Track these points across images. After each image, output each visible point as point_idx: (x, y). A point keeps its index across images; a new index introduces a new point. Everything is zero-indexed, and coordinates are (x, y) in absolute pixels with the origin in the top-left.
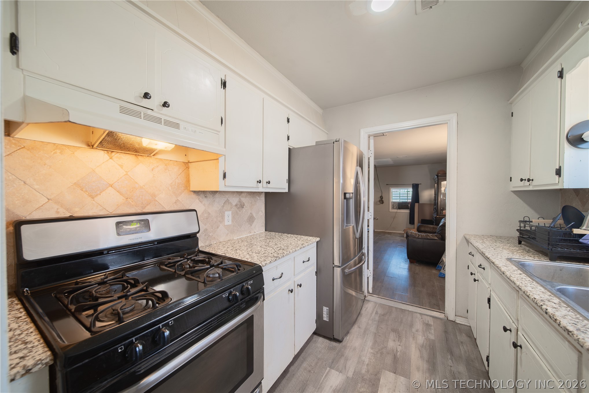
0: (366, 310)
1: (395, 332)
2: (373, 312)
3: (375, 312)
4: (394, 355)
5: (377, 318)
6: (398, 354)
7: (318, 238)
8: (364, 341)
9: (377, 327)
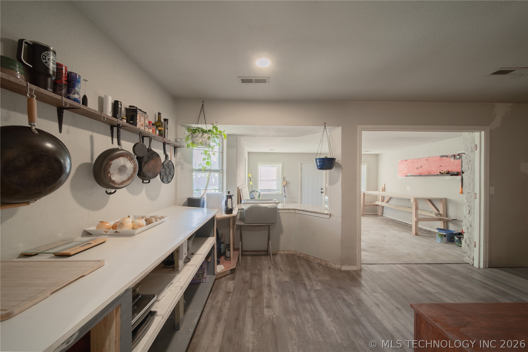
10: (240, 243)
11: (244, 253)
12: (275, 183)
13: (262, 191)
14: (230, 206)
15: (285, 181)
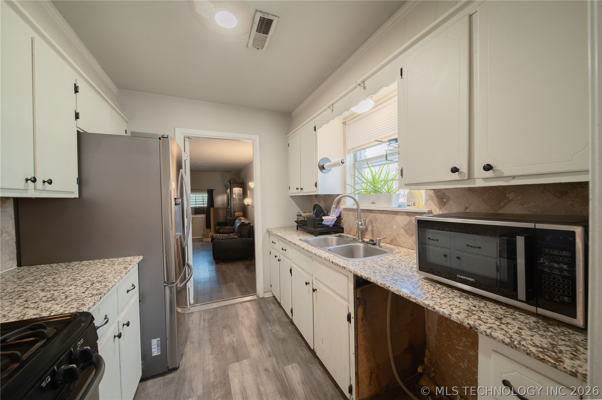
0: (192, 323)
1: (227, 328)
2: (200, 321)
3: (202, 320)
4: (233, 347)
5: (206, 324)
6: (235, 344)
7: (141, 256)
8: (202, 352)
9: (210, 332)
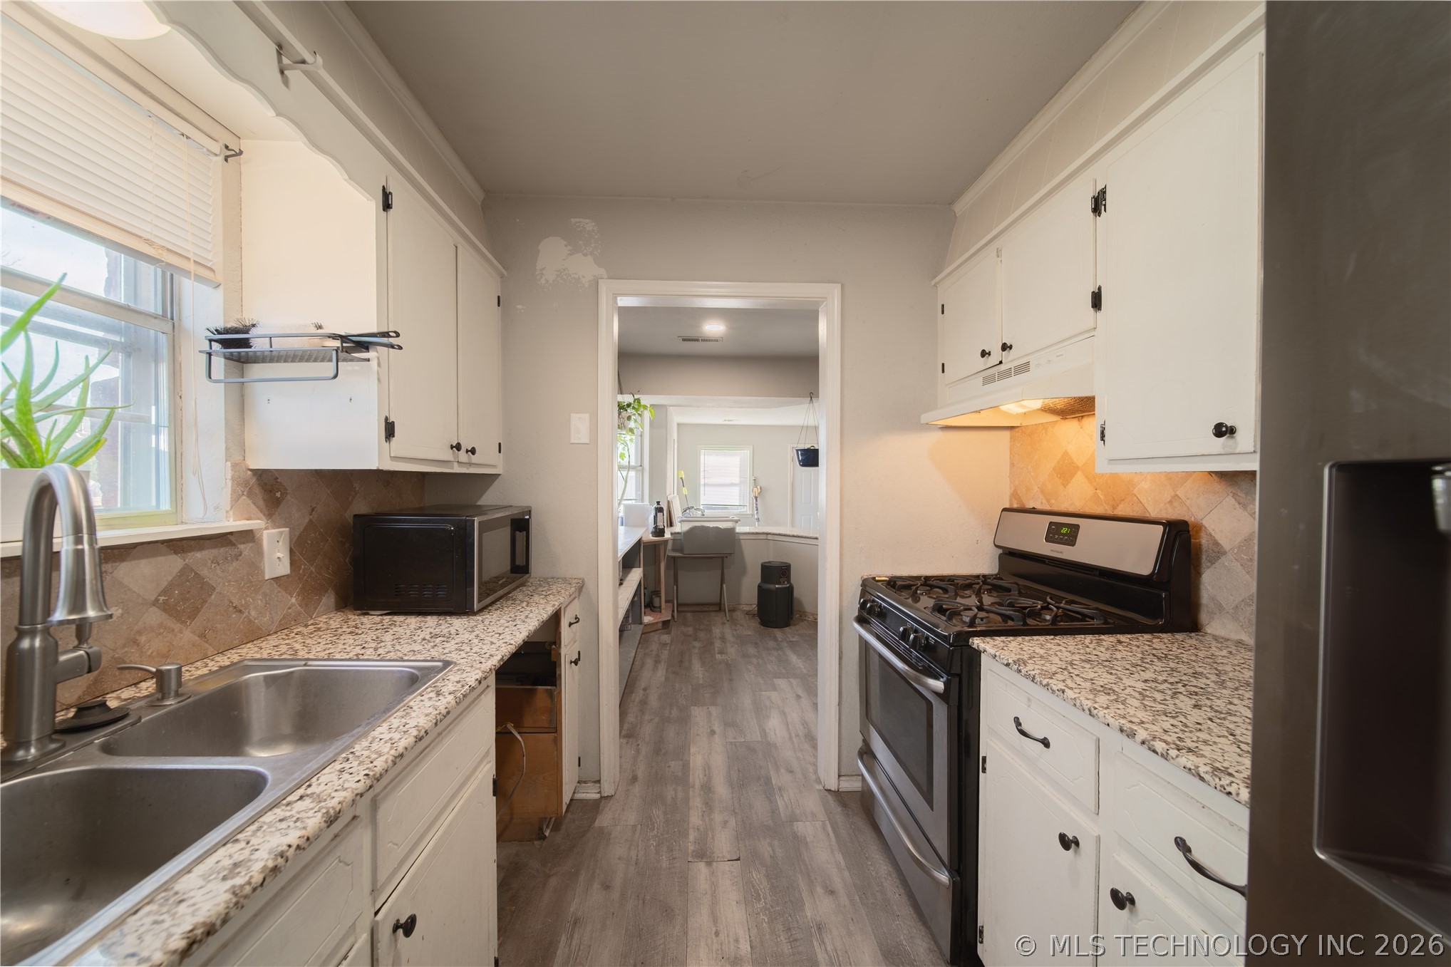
10: (675, 587)
11: (682, 607)
12: (737, 490)
13: (708, 509)
14: (660, 525)
15: (759, 487)
